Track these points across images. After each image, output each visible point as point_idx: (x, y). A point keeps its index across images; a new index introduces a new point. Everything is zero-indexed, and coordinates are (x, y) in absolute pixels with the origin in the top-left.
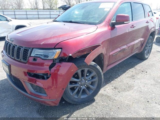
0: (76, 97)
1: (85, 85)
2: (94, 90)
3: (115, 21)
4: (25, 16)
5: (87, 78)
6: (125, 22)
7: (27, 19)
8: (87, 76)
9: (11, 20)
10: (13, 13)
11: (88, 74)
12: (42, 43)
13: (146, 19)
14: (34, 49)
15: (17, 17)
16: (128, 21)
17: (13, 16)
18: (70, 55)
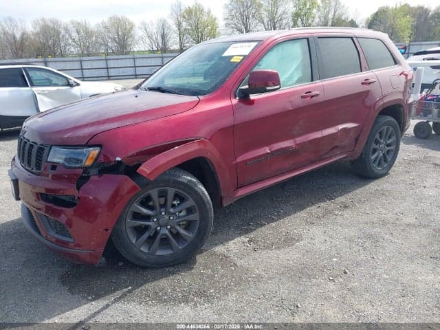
0: (144, 249)
1: (169, 227)
2: (189, 240)
3: (247, 87)
4: (104, 73)
5: (172, 210)
6: (268, 88)
7: (109, 78)
8: (173, 206)
9: (78, 85)
10: (77, 65)
11: (175, 202)
12: (66, 136)
13: (364, 75)
14: (53, 147)
15: (87, 73)
16: (275, 85)
17: (79, 73)
18: (118, 159)
